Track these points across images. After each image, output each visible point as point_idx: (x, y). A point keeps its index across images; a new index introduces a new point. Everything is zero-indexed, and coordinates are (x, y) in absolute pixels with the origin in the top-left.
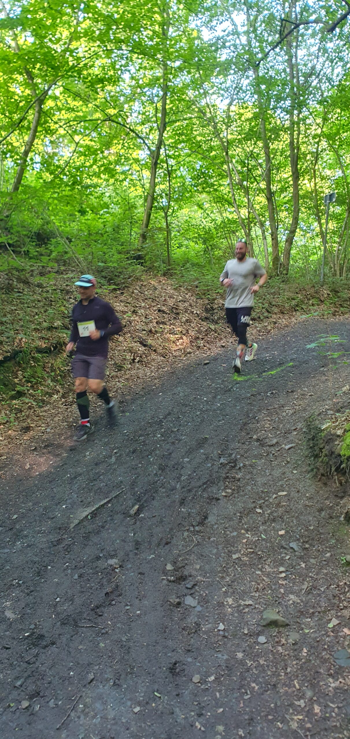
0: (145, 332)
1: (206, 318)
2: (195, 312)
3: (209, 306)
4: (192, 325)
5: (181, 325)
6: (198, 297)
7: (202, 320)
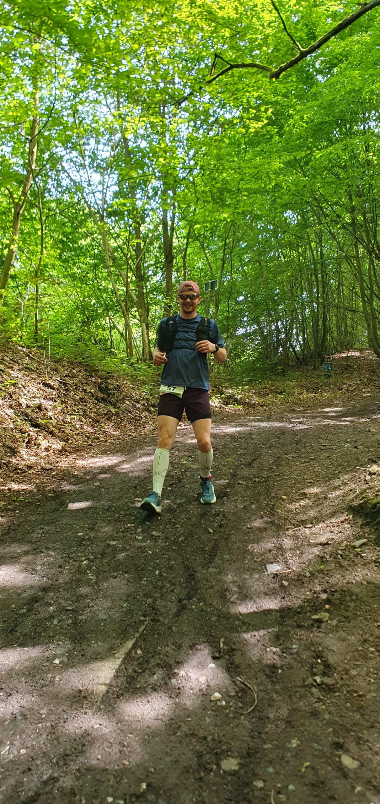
0: (31, 409)
1: (103, 400)
2: (88, 390)
3: (103, 386)
4: (89, 405)
5: (75, 404)
6: (89, 374)
7: (99, 401)
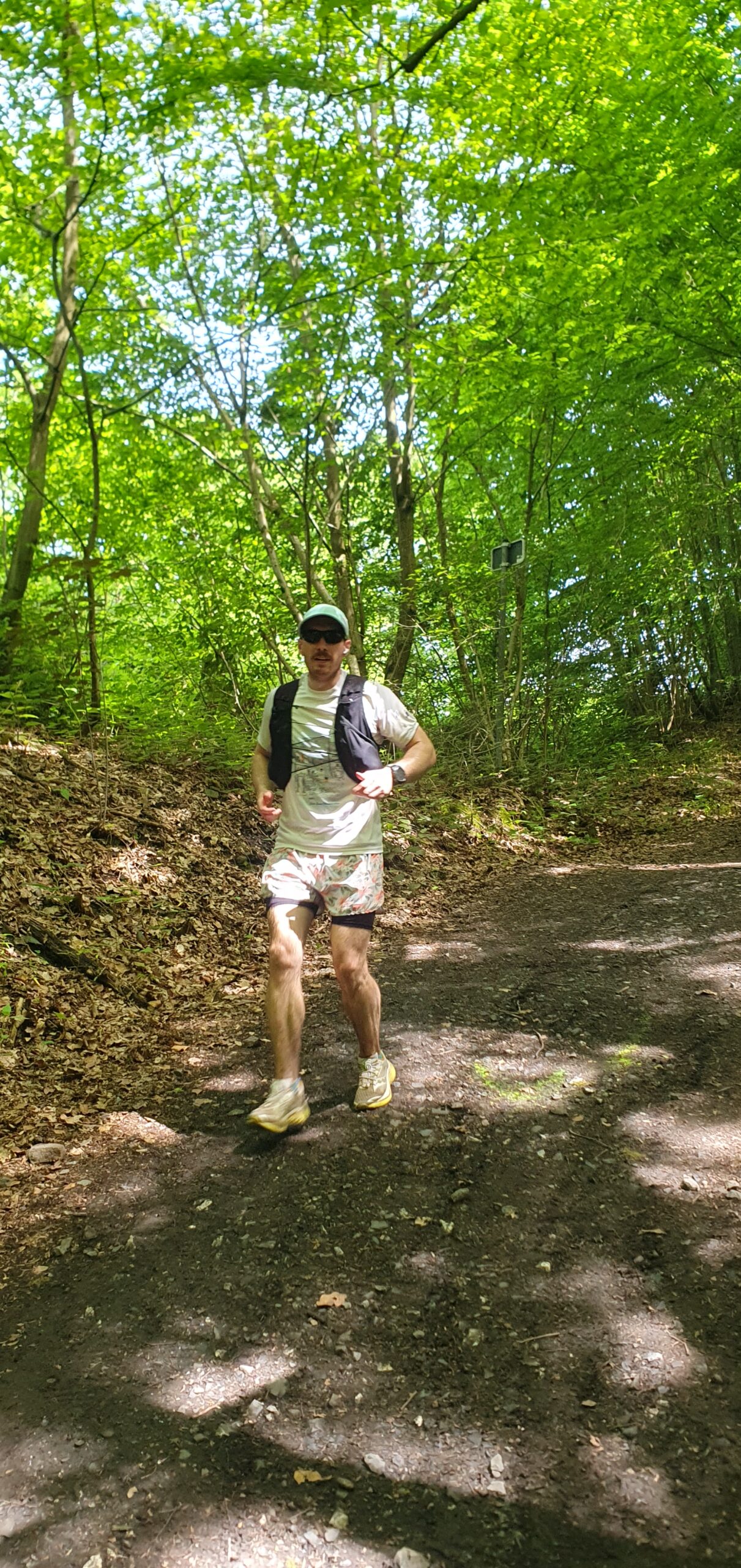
0: (53, 910)
